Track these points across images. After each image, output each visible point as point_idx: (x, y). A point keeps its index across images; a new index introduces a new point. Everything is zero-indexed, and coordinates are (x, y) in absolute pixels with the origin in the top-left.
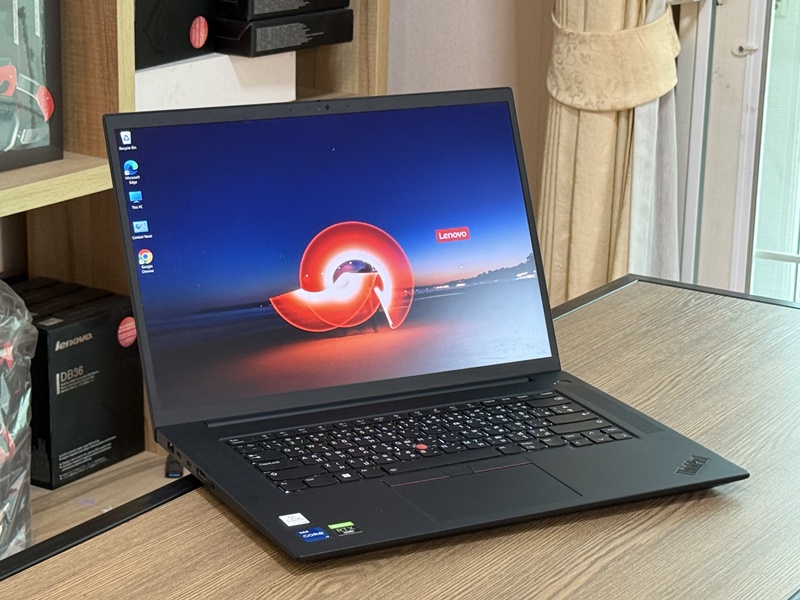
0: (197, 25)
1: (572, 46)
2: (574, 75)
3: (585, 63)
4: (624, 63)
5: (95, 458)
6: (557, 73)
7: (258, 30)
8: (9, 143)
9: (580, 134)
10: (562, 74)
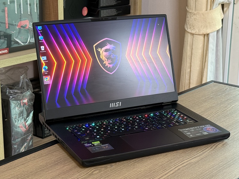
0: (84, 9)
1: (191, 16)
2: (192, 24)
3: (195, 21)
4: (206, 21)
6: (187, 23)
7: (102, 11)
9: (193, 41)
10: (188, 24)
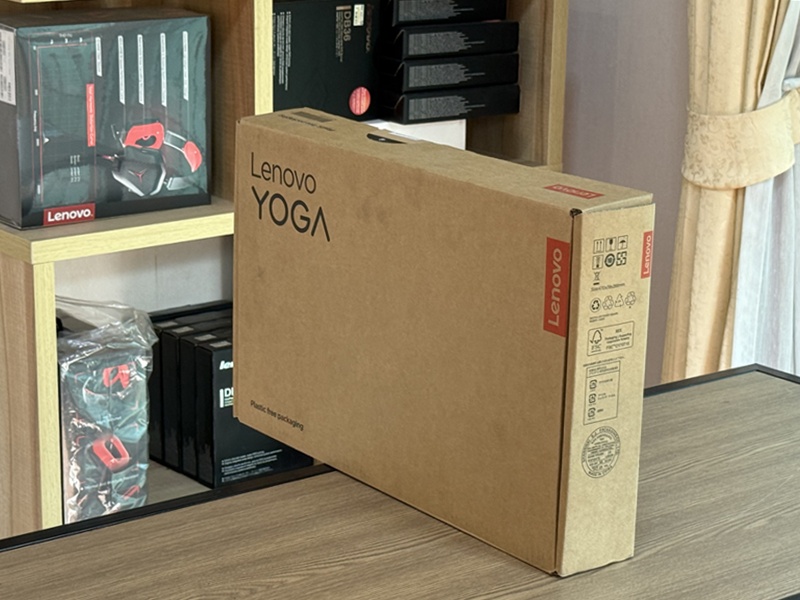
0: (358, 95)
3: (704, 143)
4: (738, 144)
5: (258, 467)
7: (412, 101)
8: (155, 188)
9: (701, 209)
